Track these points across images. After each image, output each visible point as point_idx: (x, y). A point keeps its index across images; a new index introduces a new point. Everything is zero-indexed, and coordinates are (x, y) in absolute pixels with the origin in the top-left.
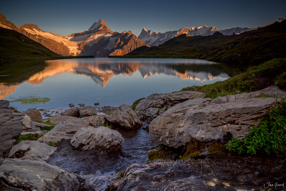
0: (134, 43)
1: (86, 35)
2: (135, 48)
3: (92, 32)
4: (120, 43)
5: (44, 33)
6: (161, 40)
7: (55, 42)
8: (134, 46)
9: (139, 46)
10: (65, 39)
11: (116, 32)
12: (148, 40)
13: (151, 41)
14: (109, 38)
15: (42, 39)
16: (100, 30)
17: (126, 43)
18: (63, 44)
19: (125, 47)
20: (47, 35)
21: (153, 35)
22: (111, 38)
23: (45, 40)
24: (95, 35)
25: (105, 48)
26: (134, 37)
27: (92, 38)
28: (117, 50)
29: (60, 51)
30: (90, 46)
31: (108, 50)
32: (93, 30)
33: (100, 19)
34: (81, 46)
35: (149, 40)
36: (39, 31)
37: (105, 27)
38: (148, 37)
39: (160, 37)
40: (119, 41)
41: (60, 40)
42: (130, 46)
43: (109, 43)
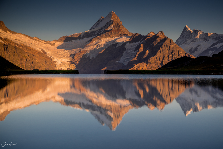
0: (167, 52)
1: (85, 39)
2: (170, 60)
3: (96, 33)
4: (143, 53)
5: (13, 35)
6: (218, 46)
7: (31, 49)
8: (168, 57)
9: (176, 57)
10: (49, 45)
11: (136, 34)
12: (194, 48)
13: (198, 48)
14: (125, 44)
15: (9, 44)
16: (109, 31)
17: (153, 53)
18: (46, 53)
19: (152, 59)
20: (19, 38)
21: (203, 38)
22: (128, 44)
23: (15, 47)
24: (100, 38)
25: (117, 62)
26: (169, 41)
27: (95, 44)
28: (138, 64)
29: (39, 65)
30: (91, 58)
31: (123, 64)
32: (97, 31)
33: (111, 13)
34: (75, 58)
35: (196, 46)
36: (6, 32)
37: (118, 25)
38: (193, 41)
39: (215, 42)
40: (141, 49)
41: (41, 47)
42: (162, 58)
43: (125, 52)
